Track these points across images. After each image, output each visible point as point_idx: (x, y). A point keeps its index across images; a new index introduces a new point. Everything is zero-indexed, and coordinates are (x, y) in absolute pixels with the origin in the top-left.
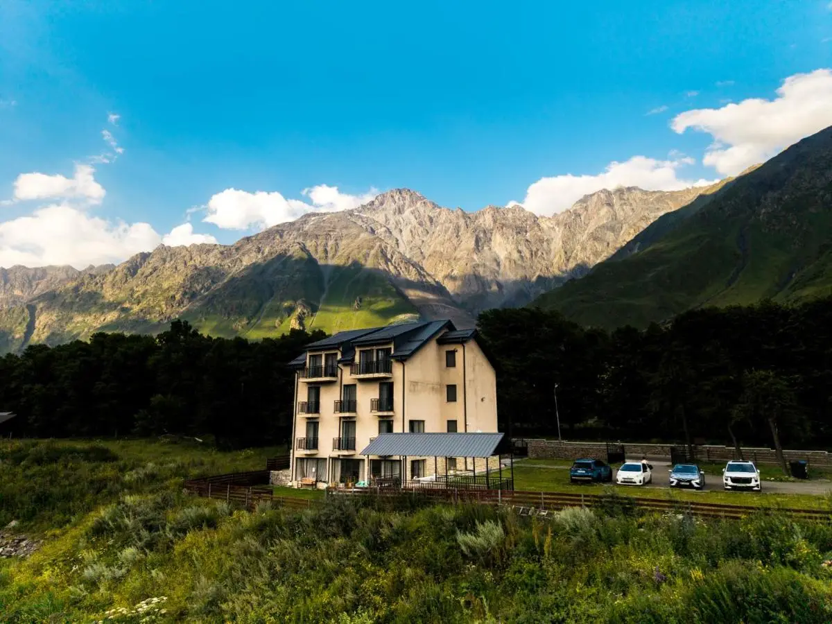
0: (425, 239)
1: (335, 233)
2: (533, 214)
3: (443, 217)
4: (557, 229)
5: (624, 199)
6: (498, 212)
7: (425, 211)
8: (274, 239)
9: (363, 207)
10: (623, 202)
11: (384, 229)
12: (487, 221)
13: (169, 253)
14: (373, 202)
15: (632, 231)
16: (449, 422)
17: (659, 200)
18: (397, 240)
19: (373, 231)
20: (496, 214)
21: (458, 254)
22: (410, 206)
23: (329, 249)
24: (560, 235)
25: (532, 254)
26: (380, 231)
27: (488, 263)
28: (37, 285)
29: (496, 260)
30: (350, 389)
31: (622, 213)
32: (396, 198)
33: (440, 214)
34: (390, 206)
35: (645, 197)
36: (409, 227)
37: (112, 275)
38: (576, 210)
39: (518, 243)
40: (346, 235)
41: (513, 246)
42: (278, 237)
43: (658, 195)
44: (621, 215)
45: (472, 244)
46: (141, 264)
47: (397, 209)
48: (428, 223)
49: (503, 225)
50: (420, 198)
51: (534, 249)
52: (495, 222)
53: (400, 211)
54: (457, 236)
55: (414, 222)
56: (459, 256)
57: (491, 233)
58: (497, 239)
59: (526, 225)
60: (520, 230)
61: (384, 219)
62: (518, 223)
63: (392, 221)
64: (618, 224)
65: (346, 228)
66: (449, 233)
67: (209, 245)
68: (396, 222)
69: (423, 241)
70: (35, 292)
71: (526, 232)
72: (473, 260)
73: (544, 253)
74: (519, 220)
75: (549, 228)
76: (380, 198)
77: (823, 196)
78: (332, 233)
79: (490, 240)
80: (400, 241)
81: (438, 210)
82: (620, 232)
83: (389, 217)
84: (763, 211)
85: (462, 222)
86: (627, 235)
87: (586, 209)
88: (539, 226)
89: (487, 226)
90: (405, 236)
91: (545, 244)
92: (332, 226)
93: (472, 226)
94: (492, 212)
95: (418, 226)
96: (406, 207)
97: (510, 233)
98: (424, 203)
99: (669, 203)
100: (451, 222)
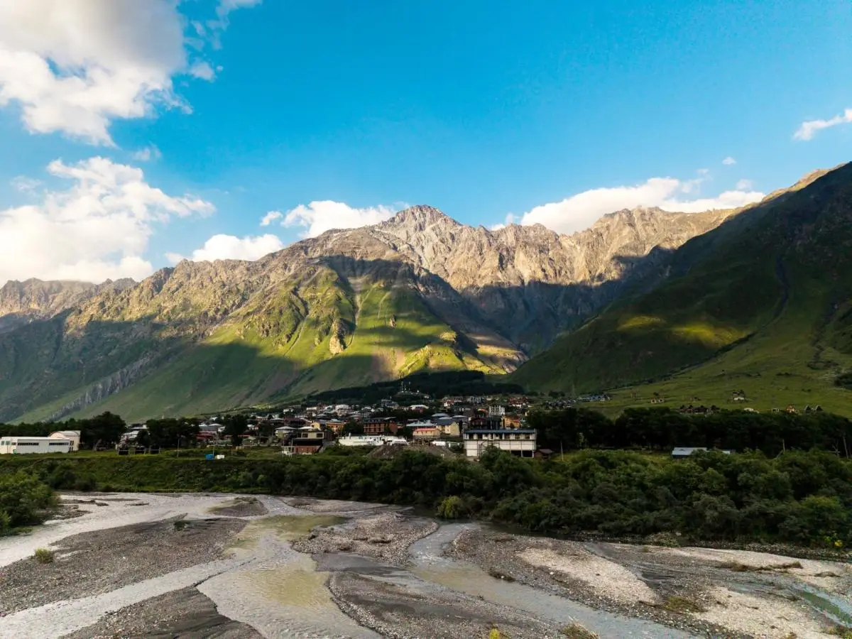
0: (448, 256)
1: (360, 250)
2: (554, 232)
3: (465, 235)
4: (579, 248)
5: (645, 220)
6: (520, 230)
7: (447, 229)
8: (299, 255)
9: (384, 223)
10: (645, 222)
11: (406, 246)
12: (509, 239)
13: (193, 268)
14: (394, 218)
17: (681, 221)
18: (420, 257)
19: (395, 248)
20: (518, 232)
21: (483, 272)
22: (431, 223)
23: (356, 266)
24: (583, 254)
25: (556, 273)
26: (403, 247)
27: (512, 282)
28: (54, 298)
29: (519, 278)
31: (644, 233)
32: (417, 214)
33: (461, 231)
34: (411, 224)
35: (667, 218)
36: (431, 244)
37: (138, 290)
38: (596, 229)
39: (541, 262)
40: (371, 253)
41: (537, 265)
42: (303, 254)
43: (678, 217)
44: (643, 235)
45: (496, 262)
46: (165, 279)
47: (418, 225)
48: (450, 241)
49: (526, 244)
50: (440, 215)
51: (558, 268)
52: (517, 240)
53: (421, 228)
54: (480, 254)
55: (436, 240)
56: (483, 275)
57: (514, 252)
58: (520, 257)
59: (548, 243)
60: (543, 250)
61: (405, 236)
62: (540, 241)
63: (414, 238)
64: (641, 244)
65: (370, 244)
66: (472, 251)
67: (235, 261)
68: (418, 239)
69: (446, 259)
70: (51, 306)
71: (549, 250)
72: (497, 277)
73: (568, 271)
74: (541, 238)
75: (571, 246)
76: (400, 215)
78: (357, 250)
79: (514, 258)
80: (423, 258)
81: (460, 228)
82: (643, 252)
83: (410, 233)
85: (484, 240)
87: (608, 228)
88: (560, 244)
89: (509, 244)
90: (427, 254)
91: (568, 263)
92: (356, 243)
93: (495, 245)
94: (514, 230)
95: (441, 243)
96: (426, 224)
97: (532, 250)
98: (445, 220)
99: (692, 224)
100: (474, 240)
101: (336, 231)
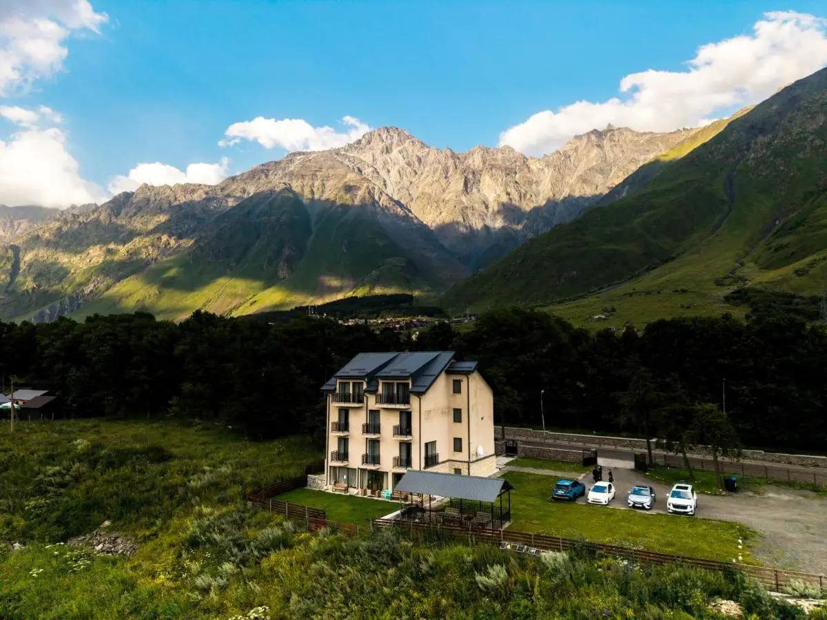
0: (413, 180)
1: (321, 173)
2: (522, 155)
3: (431, 158)
4: (546, 171)
5: (614, 141)
6: (487, 152)
7: (414, 151)
8: (259, 179)
9: (350, 146)
10: (613, 143)
11: (371, 169)
12: (476, 161)
13: (153, 193)
14: (360, 141)
15: (621, 174)
16: (455, 439)
17: (649, 142)
18: (385, 181)
19: (360, 171)
20: (486, 154)
21: (447, 196)
22: (398, 145)
23: (315, 190)
24: (549, 177)
25: (520, 196)
26: (368, 171)
27: (476, 206)
28: (19, 225)
29: (484, 203)
30: (374, 414)
31: (612, 155)
32: (384, 137)
33: (428, 154)
34: (378, 146)
35: (636, 139)
36: (397, 167)
37: (96, 214)
38: (565, 152)
39: (507, 185)
40: (333, 175)
41: (502, 188)
42: (263, 177)
43: (647, 137)
44: (610, 156)
45: (461, 186)
46: (124, 205)
47: (385, 147)
48: (417, 164)
49: (492, 167)
50: (408, 137)
51: (523, 191)
52: (484, 163)
53: (388, 150)
54: (446, 178)
55: (402, 162)
56: (447, 199)
57: (481, 175)
58: (486, 180)
59: (516, 166)
60: (509, 172)
61: (371, 158)
62: (508, 164)
63: (380, 159)
64: (608, 166)
65: (333, 168)
66: (438, 174)
67: (194, 185)
68: (384, 162)
69: (411, 183)
70: (17, 232)
71: (516, 173)
72: (461, 202)
73: (533, 195)
74: (509, 161)
75: (539, 169)
76: (367, 136)
77: (812, 141)
78: (318, 173)
79: (479, 181)
80: (388, 182)
81: (427, 150)
82: (609, 174)
83: (376, 156)
84: (753, 155)
85: (450, 162)
86: (617, 179)
87: (576, 150)
88: (528, 167)
89: (476, 167)
90: (393, 177)
91: (534, 186)
92: (318, 166)
93: (461, 167)
94: (481, 152)
95: (406, 166)
96: (394, 146)
97: (499, 174)
98: (413, 142)
99: (660, 144)
100: (440, 163)
101: (300, 154)
